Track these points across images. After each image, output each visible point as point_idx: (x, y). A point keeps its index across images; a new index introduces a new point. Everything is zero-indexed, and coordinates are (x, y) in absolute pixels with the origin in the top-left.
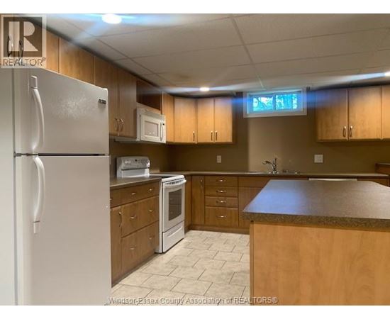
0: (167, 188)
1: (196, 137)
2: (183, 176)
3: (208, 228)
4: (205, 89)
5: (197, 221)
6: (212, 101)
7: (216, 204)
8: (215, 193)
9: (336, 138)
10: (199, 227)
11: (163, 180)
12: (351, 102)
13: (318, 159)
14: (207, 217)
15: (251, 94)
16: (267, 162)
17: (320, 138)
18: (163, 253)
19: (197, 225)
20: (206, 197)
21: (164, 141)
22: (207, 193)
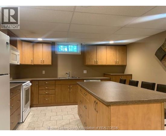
0: (25, 89)
1: (33, 62)
2: (29, 82)
3: (40, 105)
4: (40, 39)
5: (34, 103)
6: (41, 45)
7: (44, 94)
8: (44, 89)
9: (92, 64)
10: (35, 106)
11: (23, 84)
12: (97, 51)
13: (85, 72)
14: (39, 100)
15: (58, 43)
16: (66, 73)
17: (87, 64)
18: (23, 122)
19: (34, 105)
20: (40, 91)
21: (19, 64)
22: (40, 89)
